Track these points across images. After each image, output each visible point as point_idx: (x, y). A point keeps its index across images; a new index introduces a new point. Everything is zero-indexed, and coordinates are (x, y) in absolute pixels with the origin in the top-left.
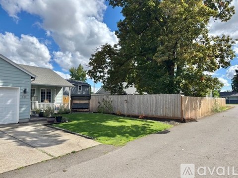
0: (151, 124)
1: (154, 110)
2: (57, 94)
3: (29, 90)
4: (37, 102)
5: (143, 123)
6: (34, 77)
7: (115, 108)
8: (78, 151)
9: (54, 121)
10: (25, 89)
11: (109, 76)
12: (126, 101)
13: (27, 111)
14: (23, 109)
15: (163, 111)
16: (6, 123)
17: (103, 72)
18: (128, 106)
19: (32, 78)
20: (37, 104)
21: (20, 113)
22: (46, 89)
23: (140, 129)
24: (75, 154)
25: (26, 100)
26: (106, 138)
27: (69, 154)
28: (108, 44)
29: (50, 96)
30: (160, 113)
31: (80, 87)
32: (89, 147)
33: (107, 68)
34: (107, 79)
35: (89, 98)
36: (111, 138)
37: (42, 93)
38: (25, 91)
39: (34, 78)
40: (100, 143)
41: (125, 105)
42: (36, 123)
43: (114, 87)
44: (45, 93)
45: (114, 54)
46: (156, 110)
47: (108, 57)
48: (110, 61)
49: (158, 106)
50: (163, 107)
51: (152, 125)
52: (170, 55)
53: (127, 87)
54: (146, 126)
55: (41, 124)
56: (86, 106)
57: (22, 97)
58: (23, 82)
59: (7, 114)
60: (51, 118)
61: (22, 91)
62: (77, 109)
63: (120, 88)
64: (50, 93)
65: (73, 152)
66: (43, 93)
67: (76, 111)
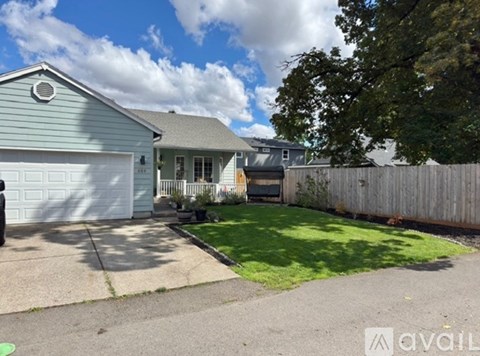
0: (408, 241)
1: (433, 204)
2: (224, 167)
3: (149, 158)
4: (185, 181)
5: (387, 237)
6: (159, 133)
7: (337, 197)
8: (172, 290)
9: (189, 218)
10: (143, 157)
11: (324, 123)
12: (363, 181)
13: (148, 198)
14: (141, 193)
15: (459, 209)
16: (112, 217)
17: (309, 116)
18: (366, 194)
19: (156, 135)
20: (185, 184)
21: (135, 201)
22: (203, 157)
23: (366, 252)
24: (161, 294)
25: (145, 177)
26: (262, 265)
27: (150, 292)
28: (318, 50)
29: (211, 170)
30: (451, 214)
31: (286, 152)
32: (204, 282)
33: (320, 107)
34: (319, 131)
35: (280, 174)
36: (273, 267)
37: (196, 164)
38: (142, 161)
39: (160, 135)
40: (237, 276)
41: (361, 192)
42: (158, 221)
43: (339, 150)
44: (201, 164)
45: (334, 70)
46: (440, 205)
47: (320, 80)
48: (324, 88)
49: (445, 194)
50: (459, 198)
51: (409, 245)
52: (462, 51)
53: (370, 147)
54: (391, 245)
55: (163, 224)
56: (276, 192)
57: (138, 172)
58: (139, 144)
59: (113, 202)
60: (184, 211)
61: (138, 160)
62: (263, 196)
63: (354, 152)
64: (211, 165)
65: (159, 291)
66: (198, 164)
67: (261, 201)
